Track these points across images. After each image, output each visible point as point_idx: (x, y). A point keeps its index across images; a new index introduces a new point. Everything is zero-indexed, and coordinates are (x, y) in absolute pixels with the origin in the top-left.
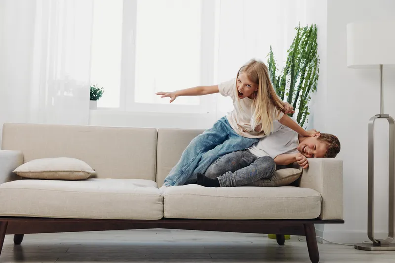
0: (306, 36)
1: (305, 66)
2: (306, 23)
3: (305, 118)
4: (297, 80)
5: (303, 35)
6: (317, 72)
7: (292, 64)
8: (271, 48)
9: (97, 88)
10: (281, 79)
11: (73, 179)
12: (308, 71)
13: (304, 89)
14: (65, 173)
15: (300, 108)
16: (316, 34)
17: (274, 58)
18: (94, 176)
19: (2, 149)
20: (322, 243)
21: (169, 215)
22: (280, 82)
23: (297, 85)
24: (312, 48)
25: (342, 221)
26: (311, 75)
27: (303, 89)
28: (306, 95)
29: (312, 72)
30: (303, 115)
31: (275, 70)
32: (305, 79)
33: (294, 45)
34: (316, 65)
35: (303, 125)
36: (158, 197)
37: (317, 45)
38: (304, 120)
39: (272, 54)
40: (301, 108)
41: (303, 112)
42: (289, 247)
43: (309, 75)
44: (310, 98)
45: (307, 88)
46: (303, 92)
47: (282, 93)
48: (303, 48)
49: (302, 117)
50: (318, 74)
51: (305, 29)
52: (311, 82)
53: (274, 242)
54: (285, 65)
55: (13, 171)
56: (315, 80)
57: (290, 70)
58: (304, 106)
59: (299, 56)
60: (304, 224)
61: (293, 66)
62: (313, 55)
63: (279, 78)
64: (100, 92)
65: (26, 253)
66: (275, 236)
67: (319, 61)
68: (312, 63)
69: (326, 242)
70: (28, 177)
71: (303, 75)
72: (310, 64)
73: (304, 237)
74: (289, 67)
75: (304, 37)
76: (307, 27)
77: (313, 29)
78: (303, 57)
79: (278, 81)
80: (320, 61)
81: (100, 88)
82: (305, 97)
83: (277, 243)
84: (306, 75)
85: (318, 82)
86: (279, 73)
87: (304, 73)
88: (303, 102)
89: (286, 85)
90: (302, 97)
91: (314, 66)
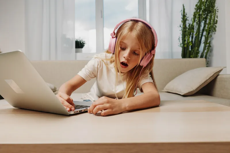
1: (207, 16)
6: (216, 18)
8: (183, 5)
12: (209, 19)
13: (206, 31)
23: (202, 28)
26: (212, 20)
30: (207, 47)
32: (208, 24)
34: (215, 14)
37: (215, 1)
39: (184, 9)
40: (206, 43)
44: (211, 36)
47: (192, 34)
50: (218, 20)
52: (212, 25)
62: (213, 8)
63: (190, 24)
64: (84, 44)
67: (217, 11)
71: (206, 22)
78: (205, 10)
79: (189, 26)
80: (219, 11)
84: (208, 21)
85: (217, 25)
86: (189, 21)
87: (206, 20)
88: (207, 39)
89: (195, 29)
90: (206, 36)
91: (213, 15)
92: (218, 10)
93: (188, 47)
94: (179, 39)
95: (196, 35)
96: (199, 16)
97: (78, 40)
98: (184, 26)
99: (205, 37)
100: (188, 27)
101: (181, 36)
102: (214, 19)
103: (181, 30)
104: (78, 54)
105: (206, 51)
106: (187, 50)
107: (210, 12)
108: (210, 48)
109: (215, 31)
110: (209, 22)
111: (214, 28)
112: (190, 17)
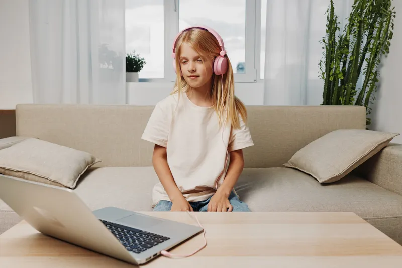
1: (374, 22)
3: (374, 86)
4: (363, 40)
6: (390, 28)
10: (343, 39)
12: (378, 29)
13: (371, 51)
15: (367, 73)
23: (363, 46)
26: (382, 32)
28: (375, 57)
29: (383, 29)
30: (371, 82)
32: (375, 38)
34: (389, 20)
35: (371, 95)
38: (372, 88)
39: (332, 8)
40: (369, 73)
43: (379, 32)
44: (379, 62)
46: (372, 55)
47: (344, 57)
49: (369, 85)
50: (393, 31)
56: (388, 39)
58: (371, 72)
62: (385, 7)
63: (341, 38)
64: (142, 63)
67: (393, 14)
68: (384, 18)
71: (371, 34)
72: (381, 19)
79: (340, 41)
82: (373, 61)
84: (375, 33)
85: (391, 41)
86: (340, 33)
87: (373, 31)
88: (371, 66)
89: (350, 47)
90: (370, 61)
91: (386, 21)
92: (395, 13)
93: (335, 80)
94: (320, 64)
95: (352, 59)
96: (358, 24)
97: (130, 57)
98: (330, 42)
99: (369, 63)
100: (338, 44)
101: (324, 60)
102: (388, 30)
104: (131, 84)
105: (368, 89)
106: (334, 85)
107: (381, 16)
108: (376, 84)
109: (388, 52)
110: (376, 35)
111: (386, 46)
112: (343, 22)
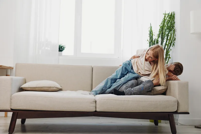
0: (169, 18)
1: (169, 33)
2: (169, 11)
3: (169, 60)
4: (164, 41)
5: (167, 18)
6: (175, 36)
7: (162, 32)
8: (151, 24)
9: (62, 46)
10: (156, 40)
11: (50, 91)
12: (170, 36)
14: (46, 88)
15: (166, 55)
16: (174, 17)
17: (152, 30)
18: (60, 90)
19: (15, 76)
20: (178, 125)
21: (99, 110)
22: (155, 42)
23: (164, 43)
24: (172, 24)
25: (188, 113)
26: (172, 38)
27: (167, 45)
28: (169, 48)
29: (172, 36)
30: (168, 58)
31: (153, 36)
32: (169, 40)
33: (163, 23)
34: (174, 33)
36: (93, 100)
37: (175, 22)
38: (168, 61)
39: (151, 27)
41: (167, 57)
42: (160, 127)
43: (170, 38)
44: (171, 50)
45: (169, 45)
46: (168, 47)
48: (167, 24)
49: (167, 60)
50: (176, 37)
51: (169, 14)
52: (172, 41)
53: (153, 124)
54: (158, 33)
55: (21, 87)
56: (174, 40)
57: (161, 35)
58: (168, 54)
59: (165, 28)
60: (169, 115)
61: (162, 33)
62: (173, 28)
63: (155, 40)
64: (64, 47)
65: (27, 129)
66: (153, 121)
67: (175, 30)
68: (172, 32)
69: (180, 124)
70: (28, 90)
71: (167, 38)
72: (171, 32)
73: (168, 121)
74: (160, 34)
75: (168, 18)
76: (169, 13)
77: (173, 14)
78: (167, 29)
81: (64, 46)
82: (169, 49)
83: (154, 124)
86: (155, 37)
87: (168, 37)
88: (167, 52)
90: (167, 49)
98: (150, 41)
103: (149, 43)
109: (174, 46)
111: (173, 43)
112: (156, 32)
